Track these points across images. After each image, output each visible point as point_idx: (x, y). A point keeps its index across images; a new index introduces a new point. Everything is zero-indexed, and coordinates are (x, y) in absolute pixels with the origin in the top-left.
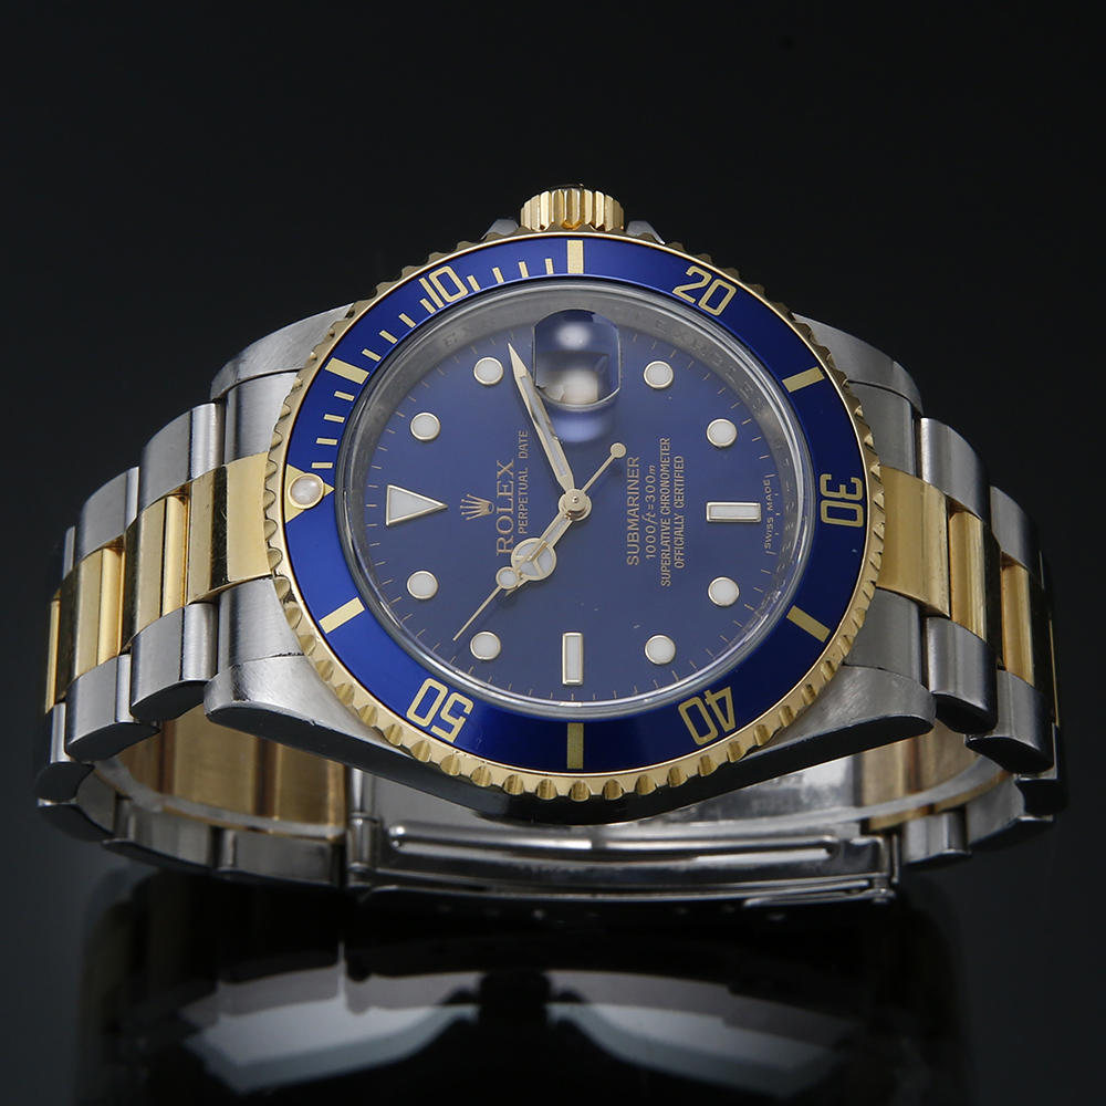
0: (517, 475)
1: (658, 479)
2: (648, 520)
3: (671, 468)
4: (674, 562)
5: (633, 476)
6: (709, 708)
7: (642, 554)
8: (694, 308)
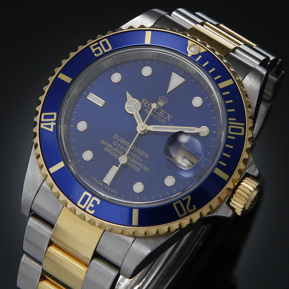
0: (165, 119)
1: (137, 160)
2: (125, 149)
3: (138, 166)
4: (107, 148)
5: (142, 153)
6: (50, 122)
7: (116, 140)
8: (181, 199)
